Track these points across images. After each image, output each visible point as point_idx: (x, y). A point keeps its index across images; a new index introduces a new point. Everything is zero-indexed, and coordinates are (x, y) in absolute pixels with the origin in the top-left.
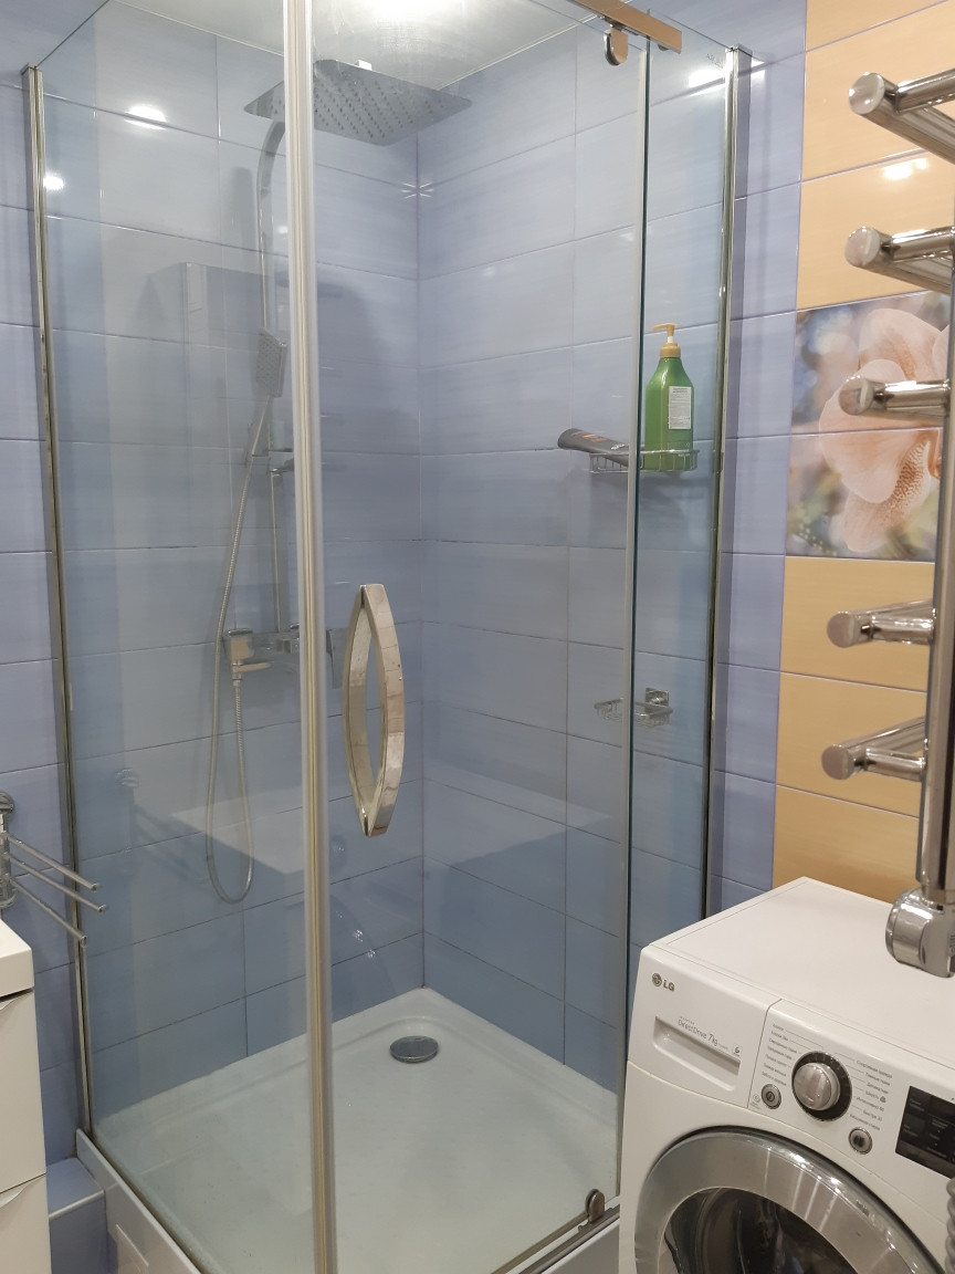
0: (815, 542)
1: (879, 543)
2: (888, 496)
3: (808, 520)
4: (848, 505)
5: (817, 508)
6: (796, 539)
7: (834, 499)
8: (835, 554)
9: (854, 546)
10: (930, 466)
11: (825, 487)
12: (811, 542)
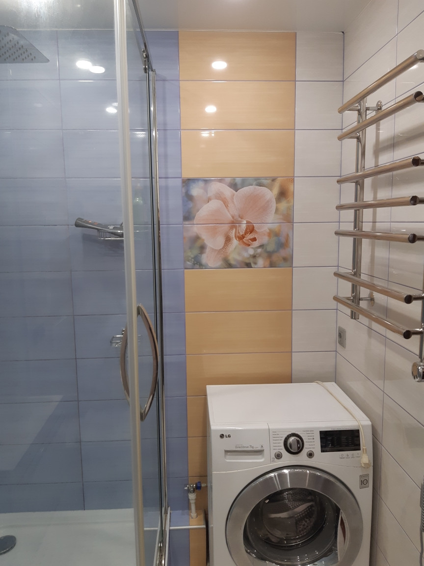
0: (197, 264)
1: (219, 263)
2: (221, 248)
3: (192, 256)
4: (207, 250)
5: (196, 252)
6: (188, 263)
7: (202, 248)
8: (204, 268)
9: (210, 265)
10: (235, 237)
11: (198, 244)
12: (194, 264)
